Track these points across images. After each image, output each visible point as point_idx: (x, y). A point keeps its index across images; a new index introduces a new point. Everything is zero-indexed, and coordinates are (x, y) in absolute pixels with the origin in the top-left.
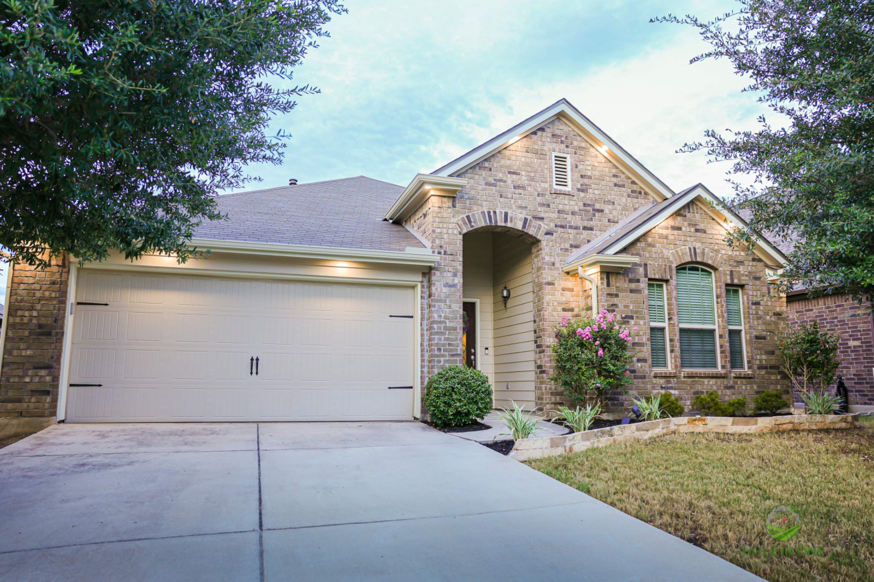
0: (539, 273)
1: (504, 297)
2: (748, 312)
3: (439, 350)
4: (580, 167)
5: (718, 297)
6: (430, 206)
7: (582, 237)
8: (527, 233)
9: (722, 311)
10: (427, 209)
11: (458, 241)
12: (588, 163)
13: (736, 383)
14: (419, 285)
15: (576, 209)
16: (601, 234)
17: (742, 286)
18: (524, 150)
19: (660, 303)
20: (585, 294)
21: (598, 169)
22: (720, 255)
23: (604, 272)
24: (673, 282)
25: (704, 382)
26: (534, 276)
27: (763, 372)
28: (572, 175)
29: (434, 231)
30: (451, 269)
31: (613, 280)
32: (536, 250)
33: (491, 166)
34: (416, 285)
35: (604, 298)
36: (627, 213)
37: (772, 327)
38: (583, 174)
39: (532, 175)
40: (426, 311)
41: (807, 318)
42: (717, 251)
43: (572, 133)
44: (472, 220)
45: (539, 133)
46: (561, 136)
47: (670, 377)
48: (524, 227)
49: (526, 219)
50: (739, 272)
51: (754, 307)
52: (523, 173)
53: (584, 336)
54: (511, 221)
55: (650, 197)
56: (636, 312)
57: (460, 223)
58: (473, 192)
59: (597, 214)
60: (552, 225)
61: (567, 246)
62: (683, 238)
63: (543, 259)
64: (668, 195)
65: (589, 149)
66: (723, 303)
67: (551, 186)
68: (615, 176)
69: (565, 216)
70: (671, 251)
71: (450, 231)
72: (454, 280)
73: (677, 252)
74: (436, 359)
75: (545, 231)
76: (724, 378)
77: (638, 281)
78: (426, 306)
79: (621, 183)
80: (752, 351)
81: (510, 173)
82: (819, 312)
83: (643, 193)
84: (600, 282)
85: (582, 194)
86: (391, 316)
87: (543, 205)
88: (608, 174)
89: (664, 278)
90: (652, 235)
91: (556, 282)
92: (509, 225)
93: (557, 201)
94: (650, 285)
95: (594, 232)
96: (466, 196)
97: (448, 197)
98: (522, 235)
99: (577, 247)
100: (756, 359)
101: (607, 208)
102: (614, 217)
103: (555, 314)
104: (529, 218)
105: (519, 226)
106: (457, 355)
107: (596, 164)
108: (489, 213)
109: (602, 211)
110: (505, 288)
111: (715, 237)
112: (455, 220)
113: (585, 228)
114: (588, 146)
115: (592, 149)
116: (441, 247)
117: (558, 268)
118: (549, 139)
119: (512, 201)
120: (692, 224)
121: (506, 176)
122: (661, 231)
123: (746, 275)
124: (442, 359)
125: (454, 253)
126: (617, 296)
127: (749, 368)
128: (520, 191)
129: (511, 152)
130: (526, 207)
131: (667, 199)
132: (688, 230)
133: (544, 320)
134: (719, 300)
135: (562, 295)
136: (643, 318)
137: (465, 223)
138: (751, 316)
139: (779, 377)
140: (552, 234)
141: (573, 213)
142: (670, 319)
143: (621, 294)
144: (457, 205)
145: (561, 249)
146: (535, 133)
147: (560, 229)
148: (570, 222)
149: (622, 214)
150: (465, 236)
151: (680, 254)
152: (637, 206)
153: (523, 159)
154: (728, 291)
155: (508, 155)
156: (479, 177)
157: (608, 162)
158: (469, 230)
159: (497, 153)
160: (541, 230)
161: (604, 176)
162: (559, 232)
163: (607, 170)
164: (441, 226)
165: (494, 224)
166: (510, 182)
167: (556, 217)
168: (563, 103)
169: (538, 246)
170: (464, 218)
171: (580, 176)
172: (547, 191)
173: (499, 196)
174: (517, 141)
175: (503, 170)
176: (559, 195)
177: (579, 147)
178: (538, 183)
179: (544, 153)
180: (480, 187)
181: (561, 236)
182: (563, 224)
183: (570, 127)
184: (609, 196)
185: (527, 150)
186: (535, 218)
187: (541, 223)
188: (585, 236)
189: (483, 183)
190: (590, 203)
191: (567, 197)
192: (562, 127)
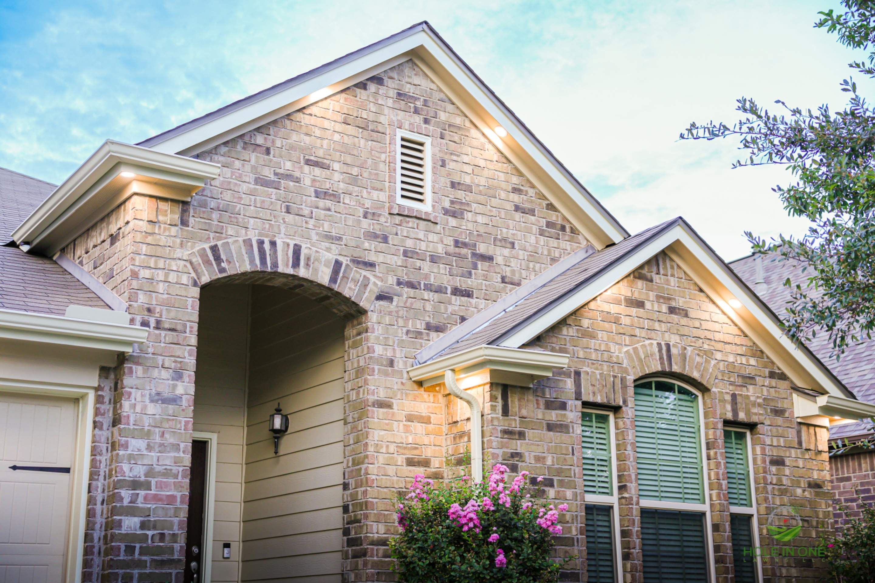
0: (361, 382)
1: (276, 431)
2: (765, 478)
3: (129, 549)
4: (451, 165)
5: (709, 446)
6: (128, 218)
7: (450, 308)
8: (338, 294)
9: (717, 474)
10: (121, 223)
11: (190, 300)
12: (466, 159)
14: (91, 396)
15: (440, 249)
16: (486, 306)
17: (752, 426)
18: (340, 118)
19: (602, 455)
20: (455, 430)
21: (486, 173)
22: (713, 362)
23: (497, 384)
24: (629, 412)
26: (349, 386)
28: (434, 181)
29: (135, 275)
30: (168, 362)
31: (514, 402)
32: (355, 332)
33: (269, 144)
34: (84, 396)
35: (496, 441)
36: (537, 266)
37: (807, 511)
38: (456, 179)
39: (355, 171)
40: (104, 458)
41: (840, 494)
42: (708, 354)
43: (437, 96)
44: (223, 257)
45: (372, 87)
46: (416, 99)
48: (334, 279)
49: (338, 264)
50: (748, 397)
51: (774, 469)
52: (336, 166)
53: (464, 521)
54: (308, 265)
55: (580, 237)
56: (559, 472)
57: (197, 260)
58: (228, 196)
59: (480, 264)
60: (391, 280)
61: (420, 326)
62: (646, 324)
63: (370, 350)
64: (616, 237)
65: (468, 130)
66: (720, 459)
67: (392, 198)
68: (516, 190)
69: (418, 263)
70: (625, 349)
71: (172, 277)
72: (174, 387)
73: (635, 349)
74: (121, 571)
75: (376, 292)
77: (563, 406)
78: (103, 446)
79: (527, 206)
80: (771, 559)
81: (308, 162)
82: (862, 484)
83: (568, 229)
84: (488, 405)
85: (453, 222)
86: (14, 468)
87: (374, 236)
88: (504, 185)
89: (612, 403)
90: (591, 314)
91: (395, 402)
92: (302, 272)
93: (404, 231)
94: (585, 416)
95: (473, 301)
96: (213, 204)
97: (173, 201)
98: (327, 298)
99: (439, 329)
100: (780, 576)
101: (501, 255)
102: (513, 272)
103: (391, 470)
104: (345, 261)
105: (324, 279)
106: (170, 562)
107: (482, 163)
108: (261, 243)
109: (490, 259)
110: (278, 411)
111: (705, 325)
112: (185, 254)
113: (456, 291)
114: (468, 124)
115: (474, 132)
116: (149, 310)
117: (401, 372)
118: (390, 102)
119: (312, 222)
120: (663, 298)
121: (301, 168)
122: (606, 307)
123: (759, 405)
124: (136, 572)
125: (179, 328)
126: (521, 435)
128: (328, 203)
129: (313, 121)
130: (340, 239)
131: (614, 244)
132: (656, 308)
133: (367, 483)
134: (712, 452)
135: (407, 430)
136: (572, 485)
137: (207, 262)
138: (770, 487)
140: (390, 299)
141: (434, 259)
142: (622, 488)
143: (529, 433)
144: (191, 220)
145: (408, 332)
146: (363, 86)
147: (406, 289)
148: (427, 277)
149: (528, 268)
150: (205, 289)
151: (642, 356)
152: (557, 255)
153: (337, 137)
154: (727, 435)
155: (307, 125)
156: (243, 165)
157: (504, 160)
158: (214, 278)
159: (283, 117)
160: (368, 289)
161: (496, 188)
162: (405, 296)
163: (502, 176)
164: (152, 266)
165: (269, 270)
166: (307, 182)
167: (399, 263)
168: (423, 30)
169: (360, 324)
170: (204, 249)
171: (449, 185)
172: (384, 207)
173: (284, 210)
174: (326, 98)
175: (295, 155)
176: (408, 219)
177: (450, 125)
178: (365, 190)
179: (380, 129)
180: (244, 187)
181: (408, 304)
182: (413, 279)
183: (433, 82)
184: (505, 230)
185: (345, 119)
186: (357, 262)
187: (368, 274)
188: (456, 308)
189: (251, 178)
190: (467, 240)
191: (422, 223)
192: (416, 80)
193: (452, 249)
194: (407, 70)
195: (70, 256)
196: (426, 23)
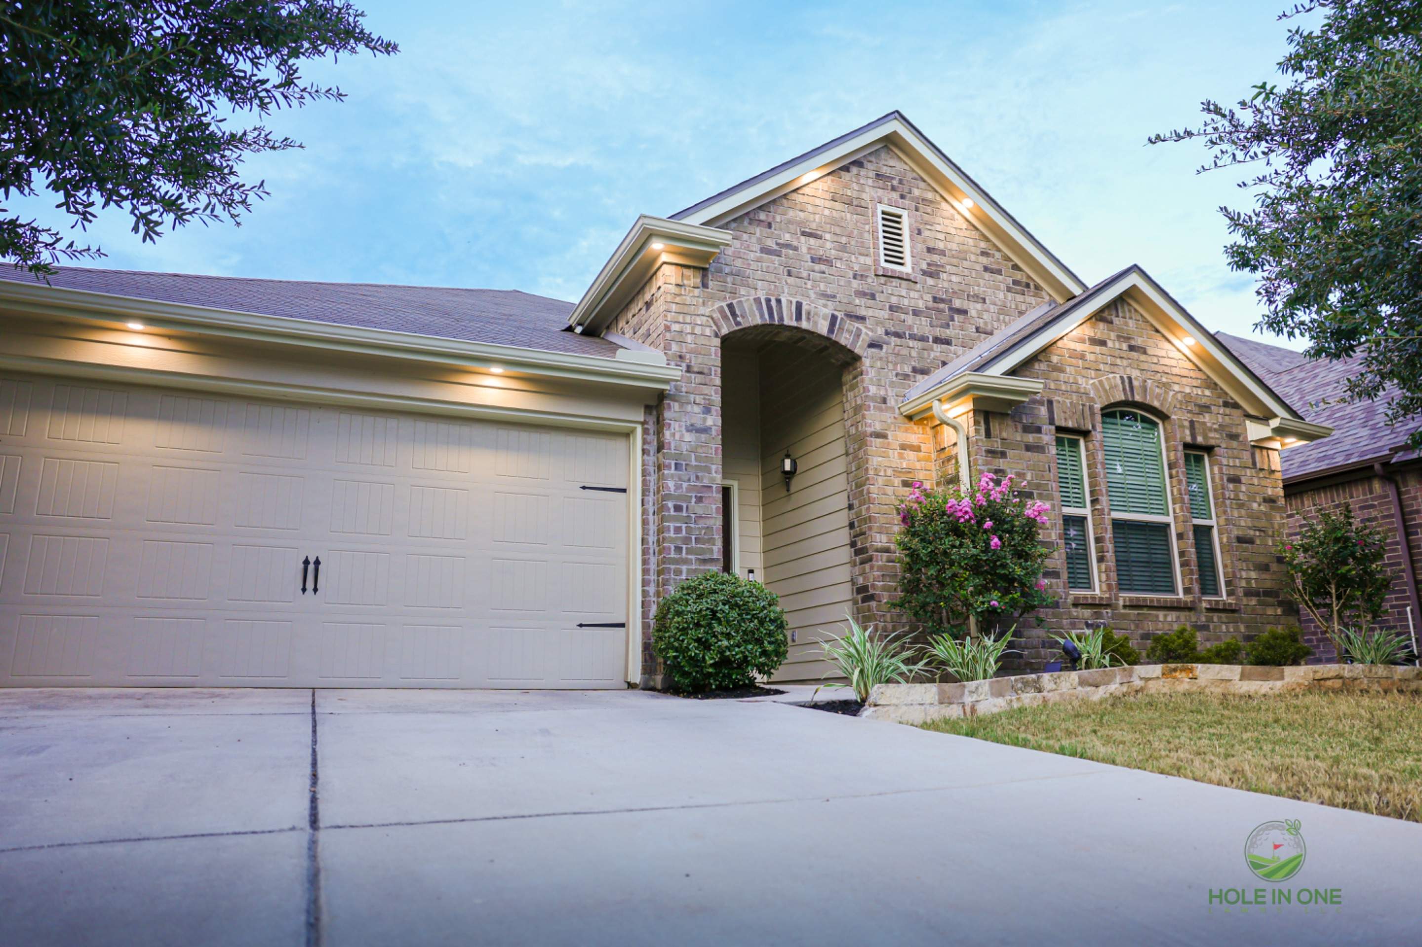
0: (859, 417)
1: (786, 473)
2: (1223, 494)
3: (678, 549)
4: (926, 233)
5: (1170, 467)
6: (659, 285)
7: (932, 355)
8: (836, 344)
9: (1180, 490)
10: (654, 290)
11: (713, 349)
12: (939, 228)
13: (1210, 620)
14: (639, 429)
15: (921, 305)
16: (964, 352)
17: (1210, 450)
18: (828, 196)
19: (1076, 475)
20: (943, 456)
21: (957, 239)
22: (1171, 393)
23: (980, 410)
24: (1097, 436)
25: (1157, 616)
26: (850, 423)
27: (1253, 601)
28: (912, 247)
29: (668, 329)
30: (699, 399)
31: (995, 426)
32: (851, 377)
33: (770, 220)
34: (633, 431)
35: (981, 459)
36: (1007, 318)
37: (1263, 523)
38: (931, 245)
39: (844, 240)
40: (652, 478)
42: (1167, 386)
43: (910, 175)
44: (738, 312)
45: (854, 170)
46: (893, 178)
47: (1100, 605)
48: (831, 330)
49: (834, 318)
50: (1204, 423)
51: (1231, 486)
52: (828, 236)
53: (960, 514)
54: (808, 319)
55: (1044, 293)
56: (1038, 486)
57: (717, 315)
58: (739, 263)
59: (956, 317)
60: (880, 331)
61: (907, 369)
62: (1109, 360)
63: (866, 390)
64: (1077, 291)
65: (939, 203)
67: (876, 262)
68: (984, 253)
69: (903, 316)
70: (1092, 381)
71: (698, 330)
72: (705, 420)
73: (1101, 382)
74: (673, 567)
75: (868, 341)
76: (1190, 609)
77: (1039, 430)
78: (651, 469)
79: (994, 266)
80: (1232, 562)
81: (804, 234)
83: (1032, 286)
84: (972, 429)
85: (930, 281)
86: (584, 488)
87: (862, 294)
88: (973, 249)
89: (1083, 428)
90: (1058, 352)
91: (890, 434)
92: (804, 325)
93: (889, 289)
94: (1058, 440)
95: (952, 348)
96: (727, 270)
97: (695, 268)
98: (826, 348)
99: (924, 372)
100: (1241, 578)
101: (974, 308)
102: (986, 323)
103: (889, 490)
104: (840, 315)
105: (823, 330)
106: (712, 561)
107: (953, 231)
108: (768, 301)
109: (964, 312)
110: (788, 456)
111: (1162, 361)
112: (707, 311)
113: (937, 340)
114: (938, 198)
115: (944, 205)
116: (681, 357)
117: (892, 408)
118: (870, 182)
119: (810, 283)
120: (1124, 337)
121: (798, 238)
122: (1072, 346)
123: (1215, 430)
124: (684, 568)
125: (706, 371)
126: (1003, 455)
127: (1230, 594)
128: (823, 267)
129: (805, 199)
130: (834, 297)
131: (1074, 297)
132: (1117, 346)
133: (870, 501)
134: (1174, 472)
135: (901, 457)
136: (1050, 498)
137: (725, 317)
138: (1228, 502)
139: (1279, 611)
140: (880, 347)
141: (916, 313)
142: (1094, 502)
143: (1010, 453)
144: (711, 283)
145: (897, 375)
146: (846, 169)
147: (893, 339)
148: (910, 328)
149: (999, 320)
150: (725, 339)
151: (1108, 388)
152: (1024, 308)
153: (827, 212)
154: (1187, 457)
155: (801, 203)
156: (750, 238)
157: (972, 228)
158: (732, 330)
159: (781, 197)
160: (861, 339)
161: (966, 252)
162: (893, 344)
163: (971, 242)
164: (681, 321)
165: (776, 323)
166: (804, 250)
167: (886, 317)
168: (896, 118)
169: (855, 369)
170: (722, 307)
171: (925, 250)
172: (870, 270)
173: (786, 274)
174: (815, 181)
175: (792, 228)
176: (892, 280)
177: (923, 200)
178: (853, 257)
179: (863, 204)
180: (752, 256)
181: (896, 351)
182: (899, 330)
183: (906, 163)
184: (976, 288)
185: (833, 197)
186: (851, 316)
187: (860, 326)
188: (938, 354)
189: (757, 247)
190: (944, 297)
191: (904, 283)
192: (892, 163)
193: (931, 304)
194: (883, 155)
195: (614, 330)
196: (897, 112)
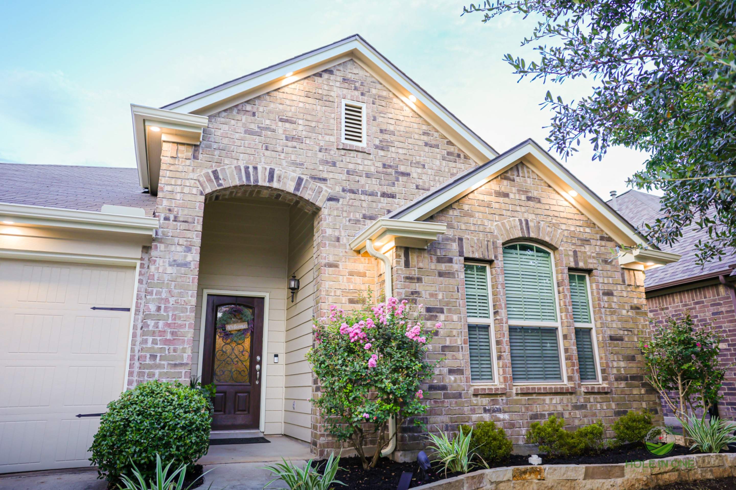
0: (319, 252)
2: (599, 304)
3: (154, 357)
4: (380, 120)
5: (559, 285)
7: (380, 205)
8: (300, 197)
9: (565, 303)
11: (198, 203)
12: (390, 116)
13: (588, 401)
14: (138, 264)
15: (373, 169)
17: (589, 272)
18: (304, 94)
20: (381, 280)
21: (404, 124)
22: (559, 231)
23: (401, 247)
24: (499, 264)
25: (544, 400)
27: (623, 385)
28: (369, 129)
29: (161, 189)
30: (182, 241)
31: (413, 258)
33: (255, 110)
37: (631, 324)
38: (384, 127)
39: (313, 124)
40: (143, 301)
42: (556, 226)
43: (370, 79)
44: (221, 177)
45: (326, 76)
46: (355, 82)
48: (297, 188)
49: (300, 180)
50: (585, 253)
51: (605, 298)
52: (300, 122)
54: (279, 181)
56: (447, 304)
57: (203, 179)
58: (226, 141)
59: (400, 178)
60: (338, 189)
61: (359, 216)
62: (511, 208)
63: (323, 231)
65: (391, 99)
66: (566, 293)
67: (338, 139)
68: (425, 134)
69: (357, 178)
70: (495, 223)
71: (186, 190)
72: (186, 256)
73: (503, 224)
75: (327, 196)
76: (572, 393)
77: (450, 261)
79: (433, 143)
80: (606, 355)
81: (281, 120)
83: (462, 156)
84: (395, 261)
85: (381, 153)
87: (326, 162)
88: (417, 131)
89: (487, 258)
91: (341, 264)
92: (275, 185)
93: (347, 159)
94: (467, 267)
95: (396, 200)
96: (215, 146)
97: (188, 145)
99: (372, 218)
100: (613, 367)
101: (415, 172)
102: (424, 182)
104: (305, 177)
105: (290, 188)
106: (182, 365)
107: (402, 118)
108: (247, 168)
109: (408, 175)
111: (553, 208)
112: (195, 176)
113: (384, 195)
114: (391, 95)
115: (395, 100)
116: (170, 210)
117: (344, 245)
118: (338, 84)
119: (283, 155)
120: (523, 191)
121: (276, 123)
123: (594, 258)
124: (157, 371)
125: (190, 220)
126: (419, 280)
127: (604, 379)
128: (295, 144)
129: (285, 96)
130: (302, 164)
132: (517, 197)
134: (561, 289)
135: (349, 281)
136: (458, 312)
137: (210, 180)
138: (603, 310)
139: (643, 392)
140: (337, 200)
141: (368, 176)
142: (496, 313)
143: (425, 278)
144: (200, 156)
145: (350, 220)
146: (319, 75)
147: (348, 194)
148: (363, 186)
149: (434, 180)
150: (208, 196)
151: (507, 228)
153: (301, 105)
154: (571, 277)
155: (281, 99)
156: (237, 123)
157: (417, 116)
158: (214, 189)
159: (264, 94)
160: (322, 194)
161: (411, 133)
162: (348, 198)
163: (415, 126)
164: (173, 183)
165: (252, 184)
166: (281, 131)
167: (344, 178)
168: (356, 40)
169: (319, 216)
170: (208, 173)
171: (379, 131)
172: (333, 145)
173: (264, 148)
174: (294, 83)
175: (272, 116)
176: (350, 152)
177: (379, 96)
178: (320, 136)
179: (331, 99)
180: (237, 136)
181: (350, 203)
182: (354, 187)
183: (367, 72)
184: (418, 158)
185: (307, 94)
186: (314, 178)
187: (322, 185)
188: (384, 205)
189: (242, 130)
190: (392, 164)
191: (360, 154)
192: (356, 71)
193: (381, 169)
194: (349, 65)
196: (358, 35)
